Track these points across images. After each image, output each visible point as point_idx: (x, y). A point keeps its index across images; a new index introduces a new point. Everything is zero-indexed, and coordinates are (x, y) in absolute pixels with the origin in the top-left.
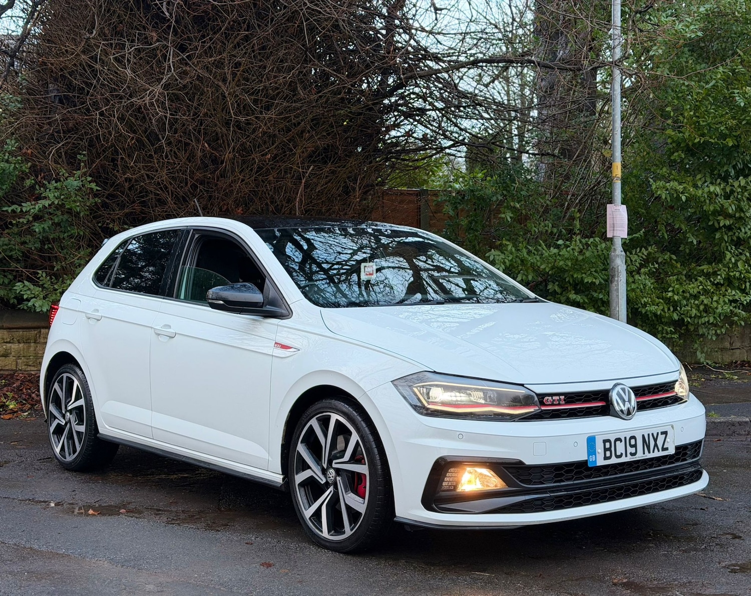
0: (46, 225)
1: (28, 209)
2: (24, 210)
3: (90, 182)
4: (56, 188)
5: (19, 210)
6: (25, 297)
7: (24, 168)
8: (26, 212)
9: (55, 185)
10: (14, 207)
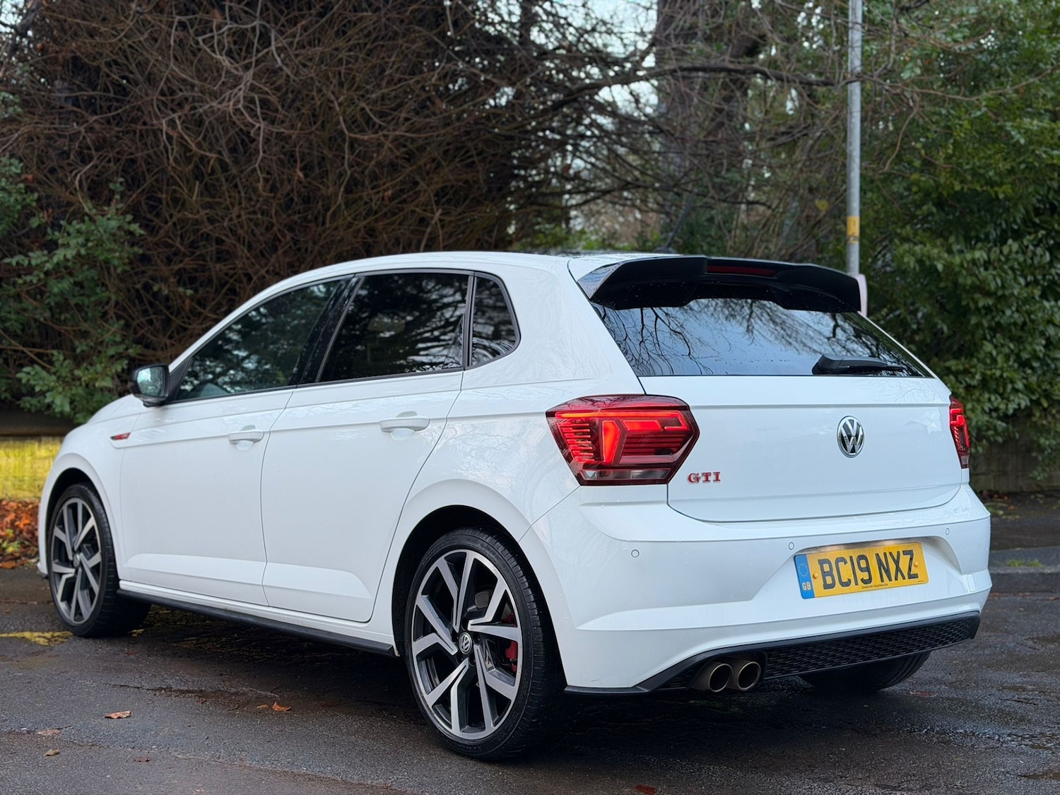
0: (66, 284)
1: (39, 262)
2: (34, 262)
3: (129, 223)
4: (79, 231)
5: (26, 263)
6: (37, 389)
7: (28, 201)
8: (37, 265)
9: (78, 227)
10: (19, 258)
